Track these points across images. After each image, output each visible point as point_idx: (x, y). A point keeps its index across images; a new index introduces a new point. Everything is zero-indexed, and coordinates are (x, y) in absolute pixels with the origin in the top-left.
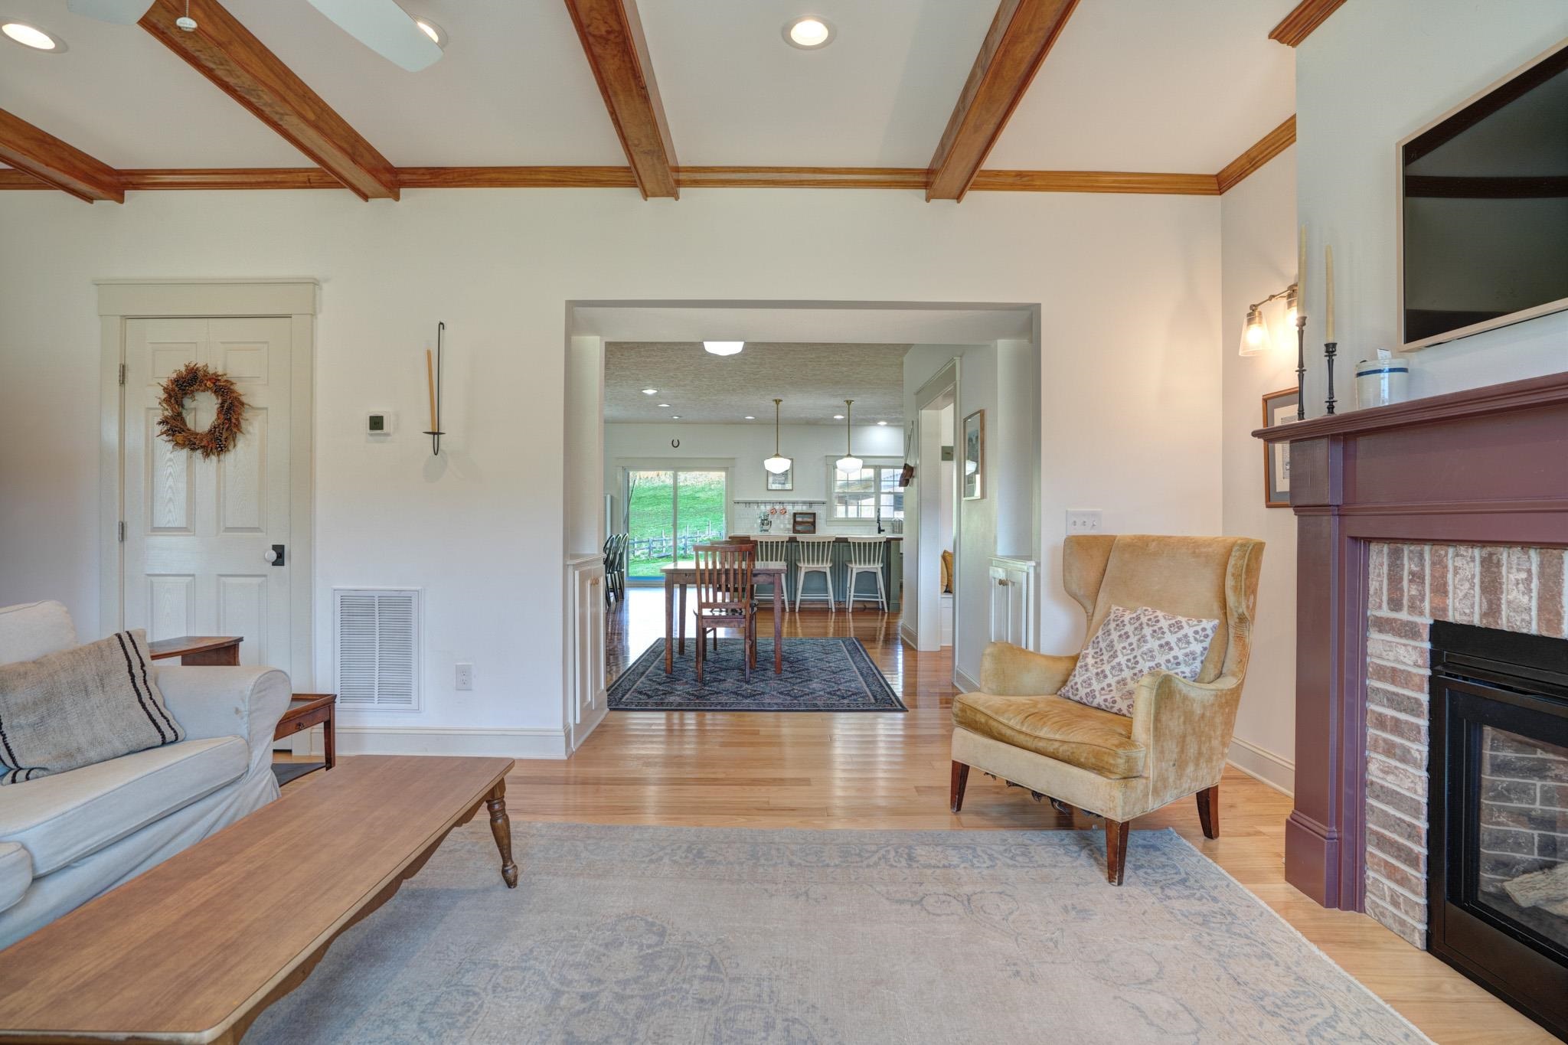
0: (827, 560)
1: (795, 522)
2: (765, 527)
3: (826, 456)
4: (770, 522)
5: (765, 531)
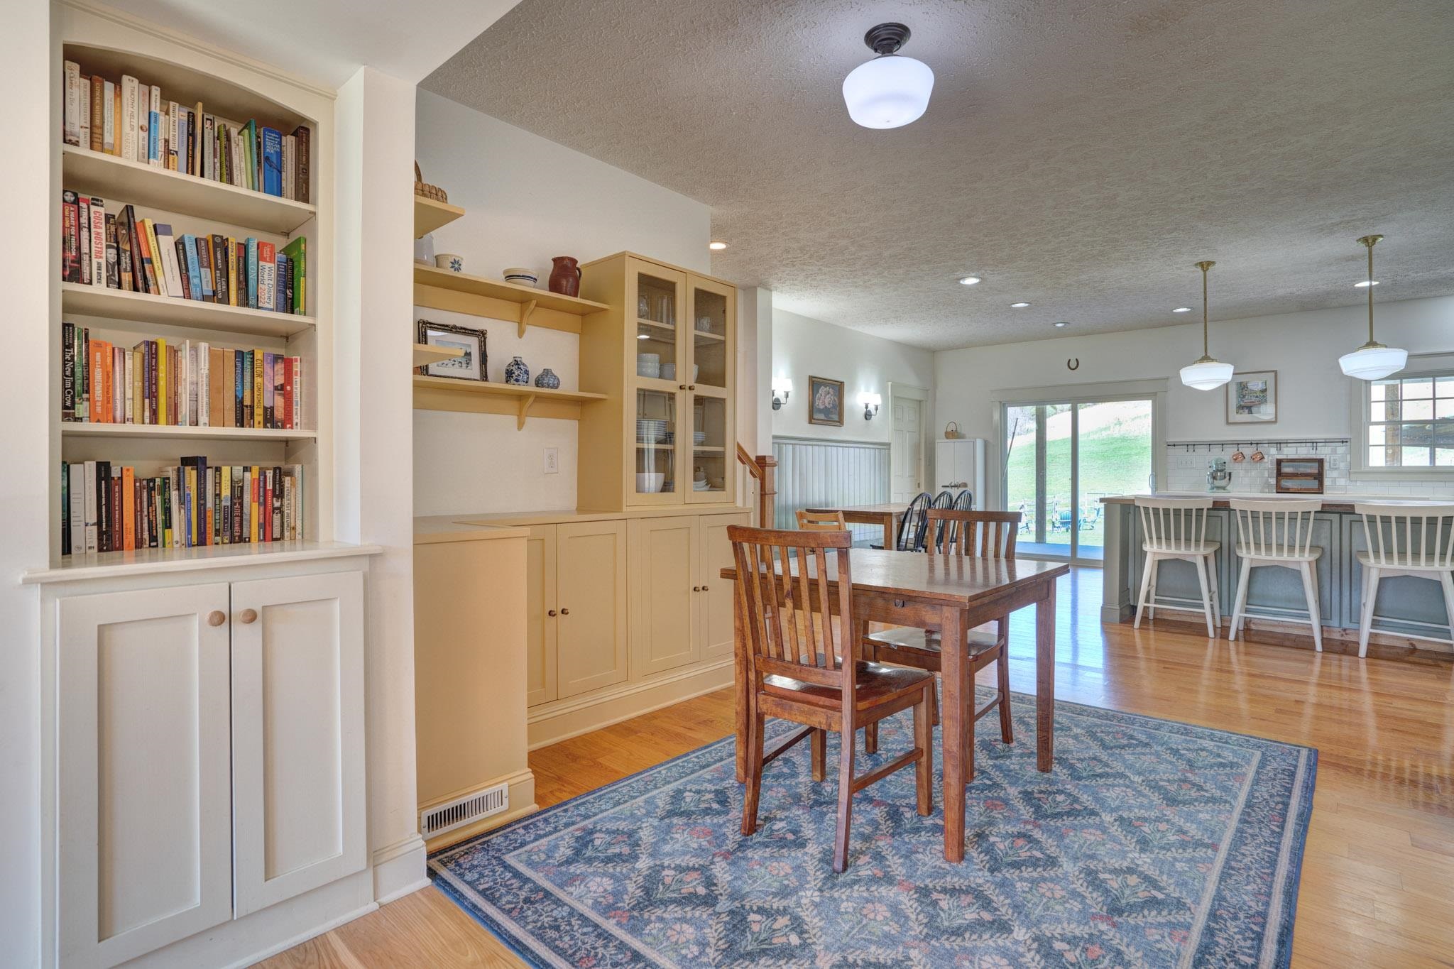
1: (1279, 474)
2: (1218, 483)
4: (1230, 474)
5: (1218, 488)
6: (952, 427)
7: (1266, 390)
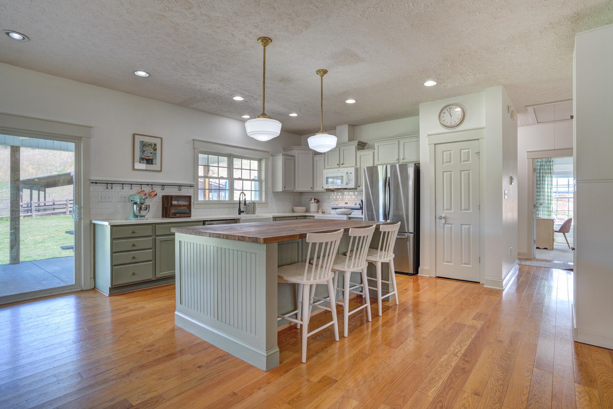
1: (165, 206)
3: (194, 140)
5: (139, 217)
7: (156, 149)
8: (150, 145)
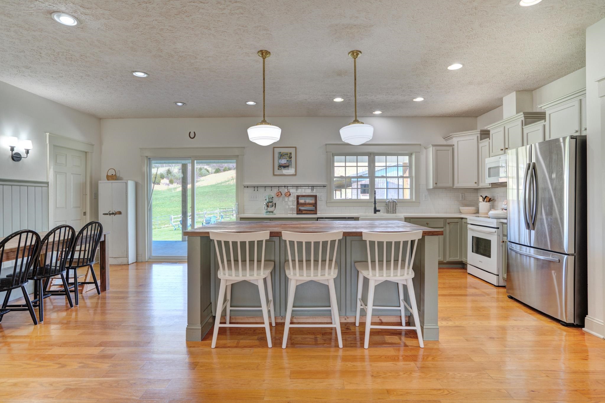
0: (331, 260)
1: (298, 203)
2: (270, 209)
3: (326, 145)
4: (275, 204)
5: (269, 212)
6: (111, 173)
7: (291, 157)
8: (287, 154)
